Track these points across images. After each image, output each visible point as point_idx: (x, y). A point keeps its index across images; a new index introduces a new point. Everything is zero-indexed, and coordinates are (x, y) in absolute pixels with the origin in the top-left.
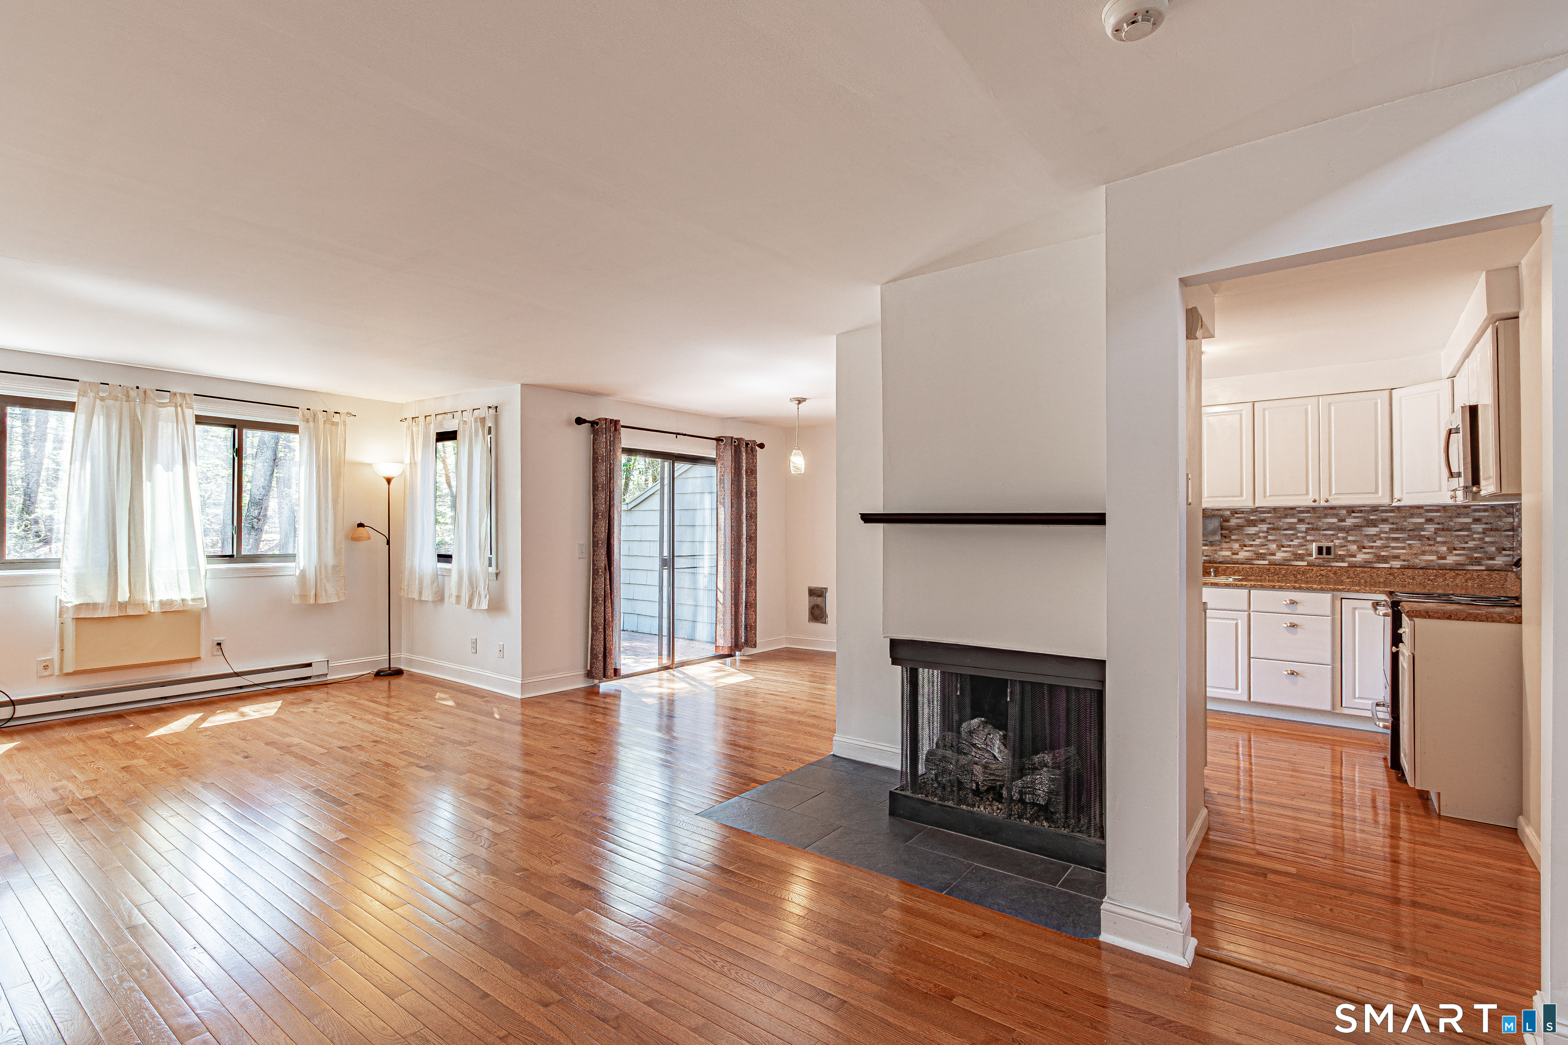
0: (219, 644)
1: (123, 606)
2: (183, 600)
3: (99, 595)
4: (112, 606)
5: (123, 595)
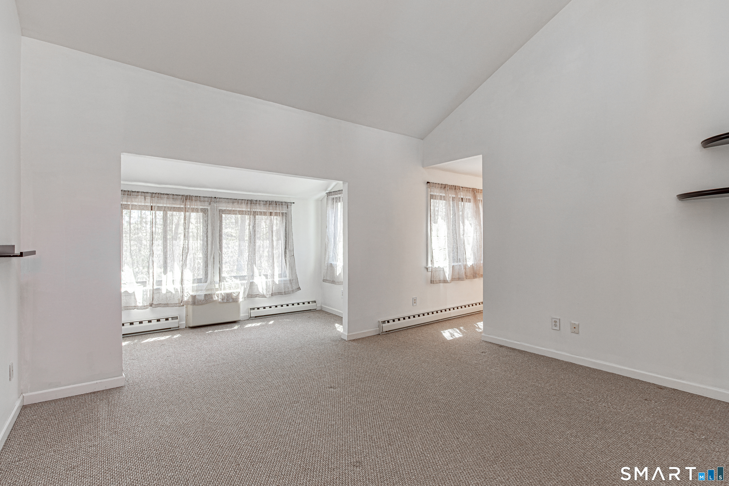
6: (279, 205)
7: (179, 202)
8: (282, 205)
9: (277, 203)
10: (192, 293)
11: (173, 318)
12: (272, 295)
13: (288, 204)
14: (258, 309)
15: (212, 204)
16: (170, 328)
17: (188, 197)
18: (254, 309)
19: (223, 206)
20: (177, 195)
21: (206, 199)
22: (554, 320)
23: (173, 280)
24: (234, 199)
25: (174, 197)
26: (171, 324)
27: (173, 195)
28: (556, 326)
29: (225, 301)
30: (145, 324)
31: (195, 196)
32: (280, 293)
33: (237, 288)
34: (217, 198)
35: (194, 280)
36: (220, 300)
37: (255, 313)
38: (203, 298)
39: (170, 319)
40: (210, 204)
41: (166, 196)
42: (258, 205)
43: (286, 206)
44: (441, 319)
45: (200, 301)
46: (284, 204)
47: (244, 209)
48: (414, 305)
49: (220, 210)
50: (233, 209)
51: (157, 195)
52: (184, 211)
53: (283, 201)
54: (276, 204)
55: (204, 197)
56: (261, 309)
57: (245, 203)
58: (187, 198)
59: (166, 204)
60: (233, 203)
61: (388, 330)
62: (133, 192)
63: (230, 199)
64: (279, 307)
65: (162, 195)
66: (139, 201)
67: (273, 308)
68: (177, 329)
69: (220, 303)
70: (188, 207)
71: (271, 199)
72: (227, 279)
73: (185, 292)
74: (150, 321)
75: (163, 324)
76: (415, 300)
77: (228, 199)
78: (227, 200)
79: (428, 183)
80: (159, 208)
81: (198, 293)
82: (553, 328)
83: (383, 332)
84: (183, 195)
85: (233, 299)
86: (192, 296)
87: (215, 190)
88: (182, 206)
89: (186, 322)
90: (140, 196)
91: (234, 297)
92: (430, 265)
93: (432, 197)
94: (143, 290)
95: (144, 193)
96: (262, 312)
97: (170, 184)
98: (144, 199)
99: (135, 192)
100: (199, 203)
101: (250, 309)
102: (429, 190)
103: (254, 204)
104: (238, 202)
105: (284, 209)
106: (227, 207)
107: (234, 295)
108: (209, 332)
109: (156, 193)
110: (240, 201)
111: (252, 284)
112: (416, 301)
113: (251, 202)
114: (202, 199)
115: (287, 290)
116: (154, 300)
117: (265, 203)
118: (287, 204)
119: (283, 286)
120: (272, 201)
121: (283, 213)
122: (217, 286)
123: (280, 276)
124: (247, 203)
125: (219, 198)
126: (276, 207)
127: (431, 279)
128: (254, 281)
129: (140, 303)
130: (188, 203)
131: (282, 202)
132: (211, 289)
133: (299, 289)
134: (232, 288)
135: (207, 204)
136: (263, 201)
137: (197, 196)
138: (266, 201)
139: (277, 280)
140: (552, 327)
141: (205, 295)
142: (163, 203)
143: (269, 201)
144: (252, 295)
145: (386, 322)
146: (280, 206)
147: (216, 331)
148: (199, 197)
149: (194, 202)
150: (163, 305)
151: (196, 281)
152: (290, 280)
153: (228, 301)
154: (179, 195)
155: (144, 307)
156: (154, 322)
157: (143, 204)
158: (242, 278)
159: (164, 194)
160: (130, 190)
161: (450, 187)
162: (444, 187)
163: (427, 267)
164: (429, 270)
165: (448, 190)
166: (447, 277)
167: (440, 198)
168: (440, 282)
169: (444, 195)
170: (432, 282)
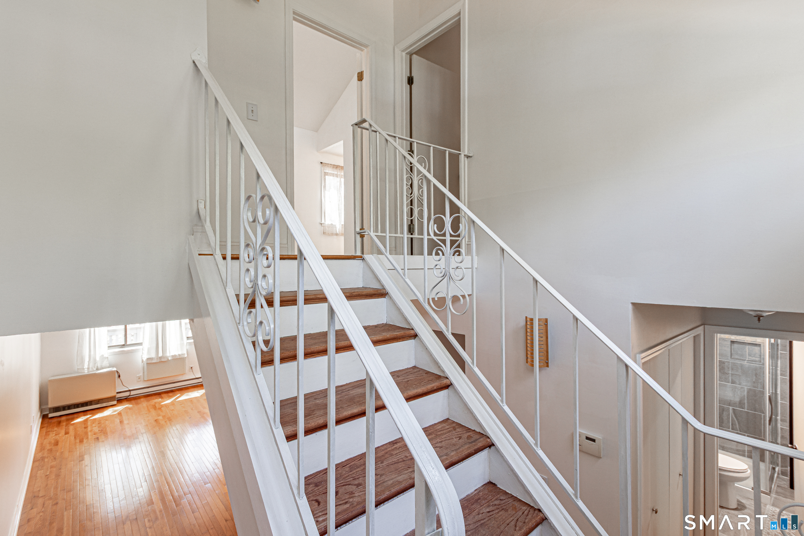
0: (192, 368)
1: (160, 358)
2: (179, 355)
3: (153, 355)
4: (157, 359)
5: (160, 354)
79: (321, 163)
92: (323, 222)
93: (326, 174)
102: (323, 168)
127: (324, 231)
161: (342, 168)
162: (336, 167)
163: (321, 223)
164: (323, 226)
165: (339, 170)
166: (337, 231)
167: (333, 175)
168: (332, 234)
169: (336, 173)
170: (324, 233)
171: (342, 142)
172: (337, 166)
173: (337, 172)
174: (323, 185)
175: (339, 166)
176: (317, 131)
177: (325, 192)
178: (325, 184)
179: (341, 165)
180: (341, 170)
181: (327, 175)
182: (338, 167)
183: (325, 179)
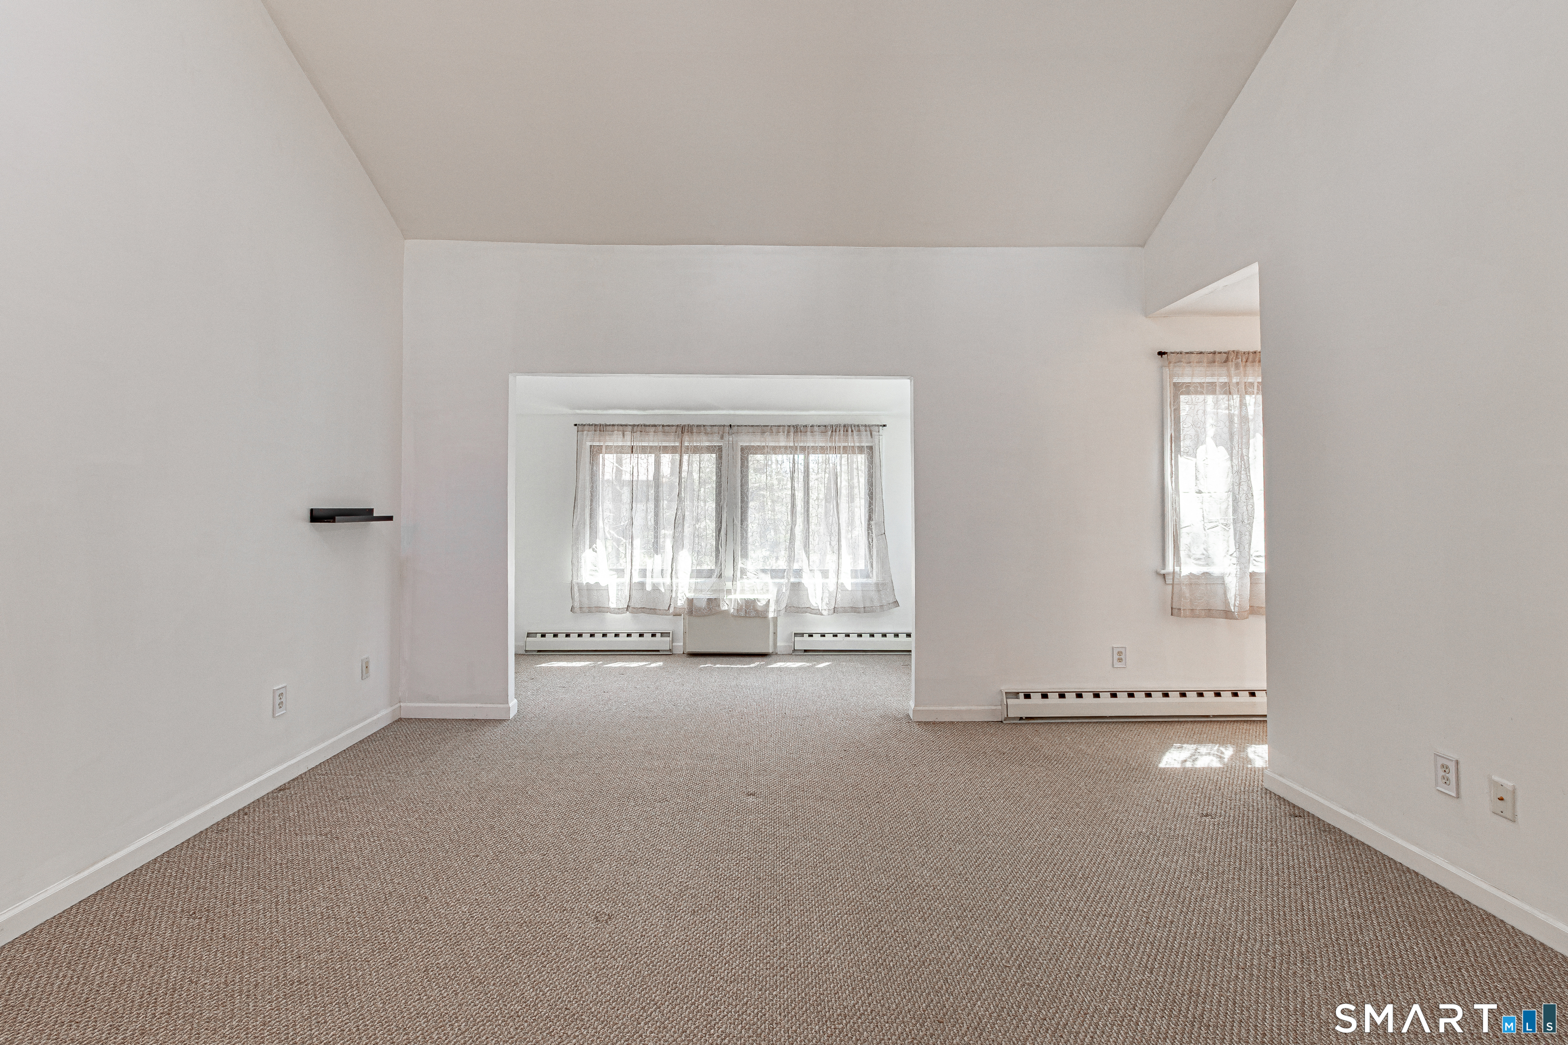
6: (852, 431)
7: (672, 437)
8: (859, 431)
9: (847, 429)
10: (691, 595)
11: (662, 634)
12: (835, 610)
13: (872, 428)
14: (811, 635)
15: (726, 437)
16: (658, 651)
17: (686, 428)
18: (802, 635)
19: (745, 441)
20: (669, 426)
21: (716, 429)
22: (1441, 761)
23: (662, 570)
24: (764, 426)
25: (664, 429)
26: (661, 643)
27: (663, 426)
28: (1448, 782)
29: (743, 614)
30: (623, 638)
31: (697, 426)
32: (854, 610)
33: (765, 591)
34: (734, 426)
35: (692, 571)
36: (732, 611)
37: (803, 643)
38: (704, 604)
39: (658, 635)
40: (722, 437)
41: (653, 429)
42: (809, 433)
43: (869, 433)
44: (1214, 716)
45: (700, 609)
46: (862, 429)
47: (782, 444)
48: (1117, 664)
49: (742, 449)
50: (763, 444)
51: (639, 428)
52: (679, 452)
53: (860, 423)
54: (847, 431)
55: (711, 426)
56: (817, 637)
57: (784, 432)
58: (684, 430)
59: (653, 441)
60: (763, 433)
61: (1024, 716)
62: (606, 425)
63: (757, 426)
64: (854, 637)
65: (648, 428)
66: (616, 440)
67: (841, 637)
68: (669, 654)
69: (733, 616)
70: (686, 444)
71: (834, 422)
72: (748, 574)
73: (679, 592)
74: (629, 635)
75: (647, 643)
76: (1120, 653)
77: (752, 426)
78: (751, 429)
79: (1161, 354)
80: (644, 450)
81: (697, 595)
82: (1438, 788)
83: (1007, 718)
84: (678, 426)
85: (757, 611)
86: (688, 599)
87: (732, 412)
88: (677, 444)
89: (684, 643)
90: (616, 432)
91: (759, 609)
92: (1170, 568)
93: (1179, 389)
94: (617, 583)
95: (621, 425)
96: (817, 643)
97: (659, 409)
98: (622, 436)
99: (610, 425)
100: (704, 438)
101: (795, 634)
102: (1166, 371)
103: (801, 432)
104: (772, 430)
105: (864, 438)
106: (751, 441)
107: (759, 603)
108: (707, 665)
109: (638, 425)
110: (774, 429)
111: (796, 587)
112: (1122, 657)
113: (797, 429)
114: (709, 429)
115: (868, 604)
116: (632, 600)
117: (824, 430)
118: (870, 429)
119: (859, 594)
120: (837, 426)
121: (863, 447)
122: (729, 585)
123: (855, 573)
124: (789, 432)
125: (738, 426)
126: (847, 436)
127: (1172, 604)
128: (803, 581)
129: (613, 604)
130: (686, 438)
131: (858, 426)
132: (721, 591)
133: (896, 603)
134: (756, 591)
135: (716, 437)
136: (819, 426)
137: (700, 426)
138: (825, 426)
139: (848, 581)
140: (1437, 784)
141: (709, 600)
142: (649, 441)
143: (832, 426)
144: (799, 608)
145: (1022, 695)
146: (855, 433)
147: (718, 666)
148: (704, 426)
149: (695, 437)
150: (648, 610)
151: (695, 574)
152: (877, 584)
153: (747, 616)
154: (672, 426)
155: (618, 611)
156: (635, 637)
157: (620, 444)
158: (776, 573)
159: (649, 426)
160: (603, 423)
161: (1251, 357)
162: (1224, 358)
163: (1163, 572)
164: (1169, 581)
165: (1237, 366)
166: (1232, 602)
167: (1211, 389)
168: (1209, 613)
169: (1224, 379)
170: (1174, 611)
171: (1255, 268)
172: (1227, 353)
173: (1229, 376)
174: (1169, 432)
175: (1237, 353)
176: (1143, 246)
177: (1176, 457)
178: (1177, 429)
179: (1243, 348)
180: (1245, 366)
181: (1182, 393)
182: (1232, 356)
183: (1177, 411)
